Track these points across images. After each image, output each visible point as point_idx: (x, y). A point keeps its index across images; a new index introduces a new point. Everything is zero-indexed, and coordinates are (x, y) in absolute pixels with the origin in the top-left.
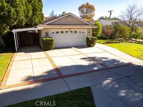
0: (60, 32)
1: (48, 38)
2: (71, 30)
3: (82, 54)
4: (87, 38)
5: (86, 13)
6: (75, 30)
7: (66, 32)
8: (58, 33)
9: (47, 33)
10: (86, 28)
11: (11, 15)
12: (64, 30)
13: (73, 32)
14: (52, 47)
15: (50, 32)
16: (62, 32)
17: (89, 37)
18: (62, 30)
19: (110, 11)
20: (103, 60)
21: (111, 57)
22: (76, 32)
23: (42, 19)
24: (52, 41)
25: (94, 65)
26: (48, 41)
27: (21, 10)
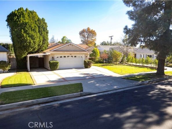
0: (63, 57)
1: (55, 61)
2: (72, 55)
3: (80, 72)
4: (85, 62)
5: (88, 38)
6: (75, 55)
7: (68, 57)
8: (61, 57)
9: (53, 57)
10: (84, 54)
11: (31, 45)
12: (66, 55)
13: (74, 57)
14: (57, 67)
15: (55, 56)
16: (65, 57)
17: (86, 60)
18: (65, 55)
19: (111, 37)
20: (94, 75)
21: (99, 73)
22: (75, 57)
23: (47, 46)
24: (57, 63)
25: (86, 77)
26: (54, 63)
27: (36, 41)
